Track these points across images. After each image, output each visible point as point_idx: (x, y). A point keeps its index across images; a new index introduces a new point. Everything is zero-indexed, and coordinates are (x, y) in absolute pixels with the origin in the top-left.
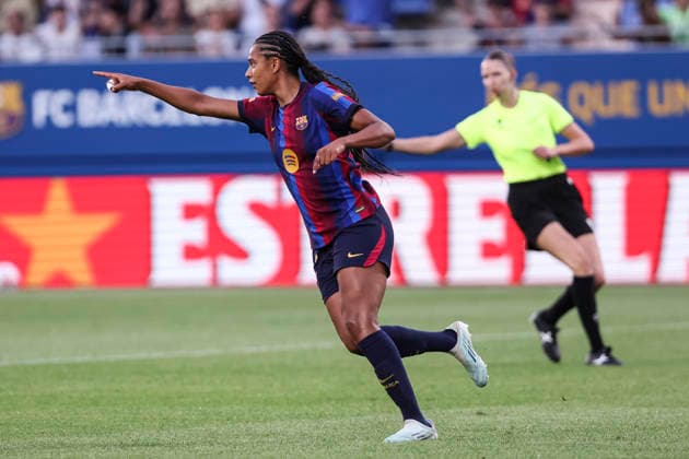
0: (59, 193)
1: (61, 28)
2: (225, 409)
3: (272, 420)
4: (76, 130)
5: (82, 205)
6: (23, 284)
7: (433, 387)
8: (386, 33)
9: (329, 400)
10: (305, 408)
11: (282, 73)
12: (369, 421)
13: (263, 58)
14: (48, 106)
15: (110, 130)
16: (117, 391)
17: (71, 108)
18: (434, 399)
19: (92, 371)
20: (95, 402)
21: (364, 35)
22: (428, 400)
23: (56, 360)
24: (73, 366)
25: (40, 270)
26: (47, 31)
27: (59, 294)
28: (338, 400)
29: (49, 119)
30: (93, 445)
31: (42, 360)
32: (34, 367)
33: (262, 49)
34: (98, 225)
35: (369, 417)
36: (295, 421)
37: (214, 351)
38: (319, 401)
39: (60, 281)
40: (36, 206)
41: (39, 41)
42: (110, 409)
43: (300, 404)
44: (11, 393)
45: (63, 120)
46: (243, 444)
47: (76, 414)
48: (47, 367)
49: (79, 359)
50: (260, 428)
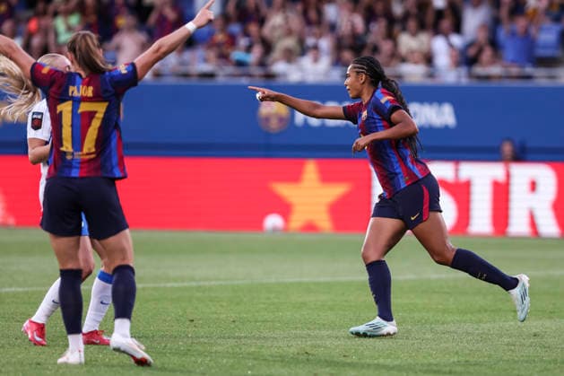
0: (311, 169)
1: (316, 60)
2: (417, 316)
3: (448, 323)
5: (326, 178)
6: (286, 229)
7: (554, 304)
8: (529, 70)
9: (486, 311)
10: (469, 315)
11: (366, 84)
12: (511, 326)
13: (355, 74)
16: (346, 301)
18: (554, 312)
19: (329, 286)
20: (331, 309)
21: (515, 70)
22: (551, 312)
23: (306, 280)
24: (318, 284)
25: (297, 220)
26: (307, 62)
28: (492, 311)
30: (329, 337)
31: (297, 280)
32: (292, 284)
33: (355, 68)
34: (336, 191)
35: (512, 323)
36: (462, 324)
37: (411, 276)
38: (479, 311)
39: (310, 227)
41: (302, 70)
42: (341, 312)
43: (466, 313)
44: (276, 301)
46: (428, 339)
47: (319, 316)
48: (300, 284)
49: (322, 279)
50: (440, 328)
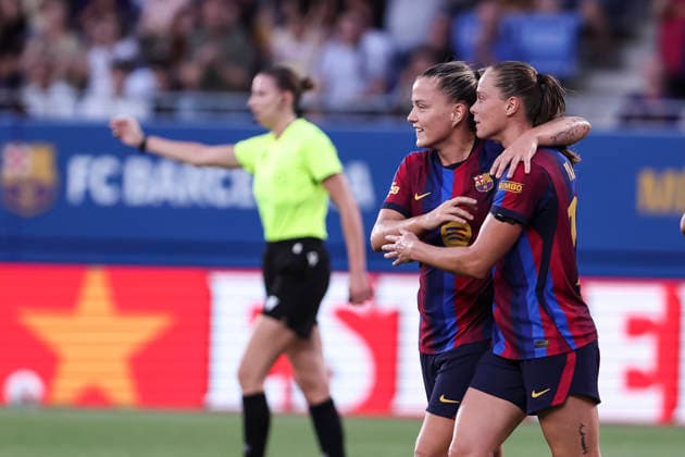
0: (96, 286)
4: (121, 208)
14: (87, 176)
15: (164, 211)
17: (116, 180)
25: (69, 385)
27: (93, 415)
29: (88, 194)
34: (145, 328)
40: (66, 301)
45: (105, 194)
